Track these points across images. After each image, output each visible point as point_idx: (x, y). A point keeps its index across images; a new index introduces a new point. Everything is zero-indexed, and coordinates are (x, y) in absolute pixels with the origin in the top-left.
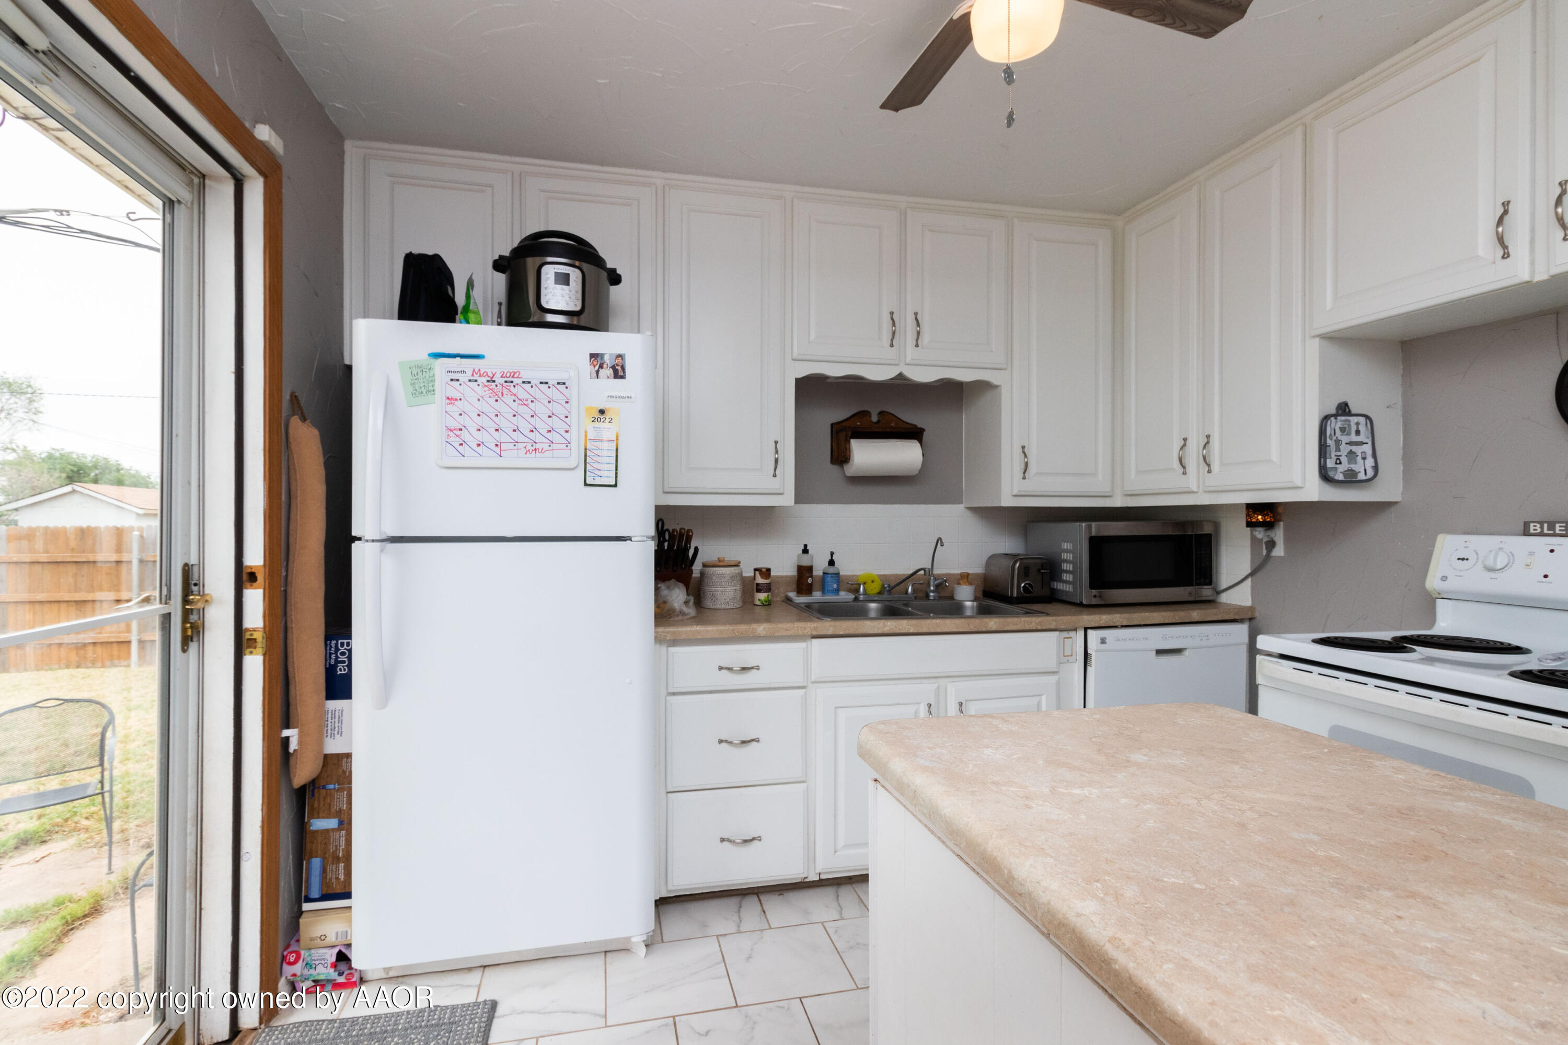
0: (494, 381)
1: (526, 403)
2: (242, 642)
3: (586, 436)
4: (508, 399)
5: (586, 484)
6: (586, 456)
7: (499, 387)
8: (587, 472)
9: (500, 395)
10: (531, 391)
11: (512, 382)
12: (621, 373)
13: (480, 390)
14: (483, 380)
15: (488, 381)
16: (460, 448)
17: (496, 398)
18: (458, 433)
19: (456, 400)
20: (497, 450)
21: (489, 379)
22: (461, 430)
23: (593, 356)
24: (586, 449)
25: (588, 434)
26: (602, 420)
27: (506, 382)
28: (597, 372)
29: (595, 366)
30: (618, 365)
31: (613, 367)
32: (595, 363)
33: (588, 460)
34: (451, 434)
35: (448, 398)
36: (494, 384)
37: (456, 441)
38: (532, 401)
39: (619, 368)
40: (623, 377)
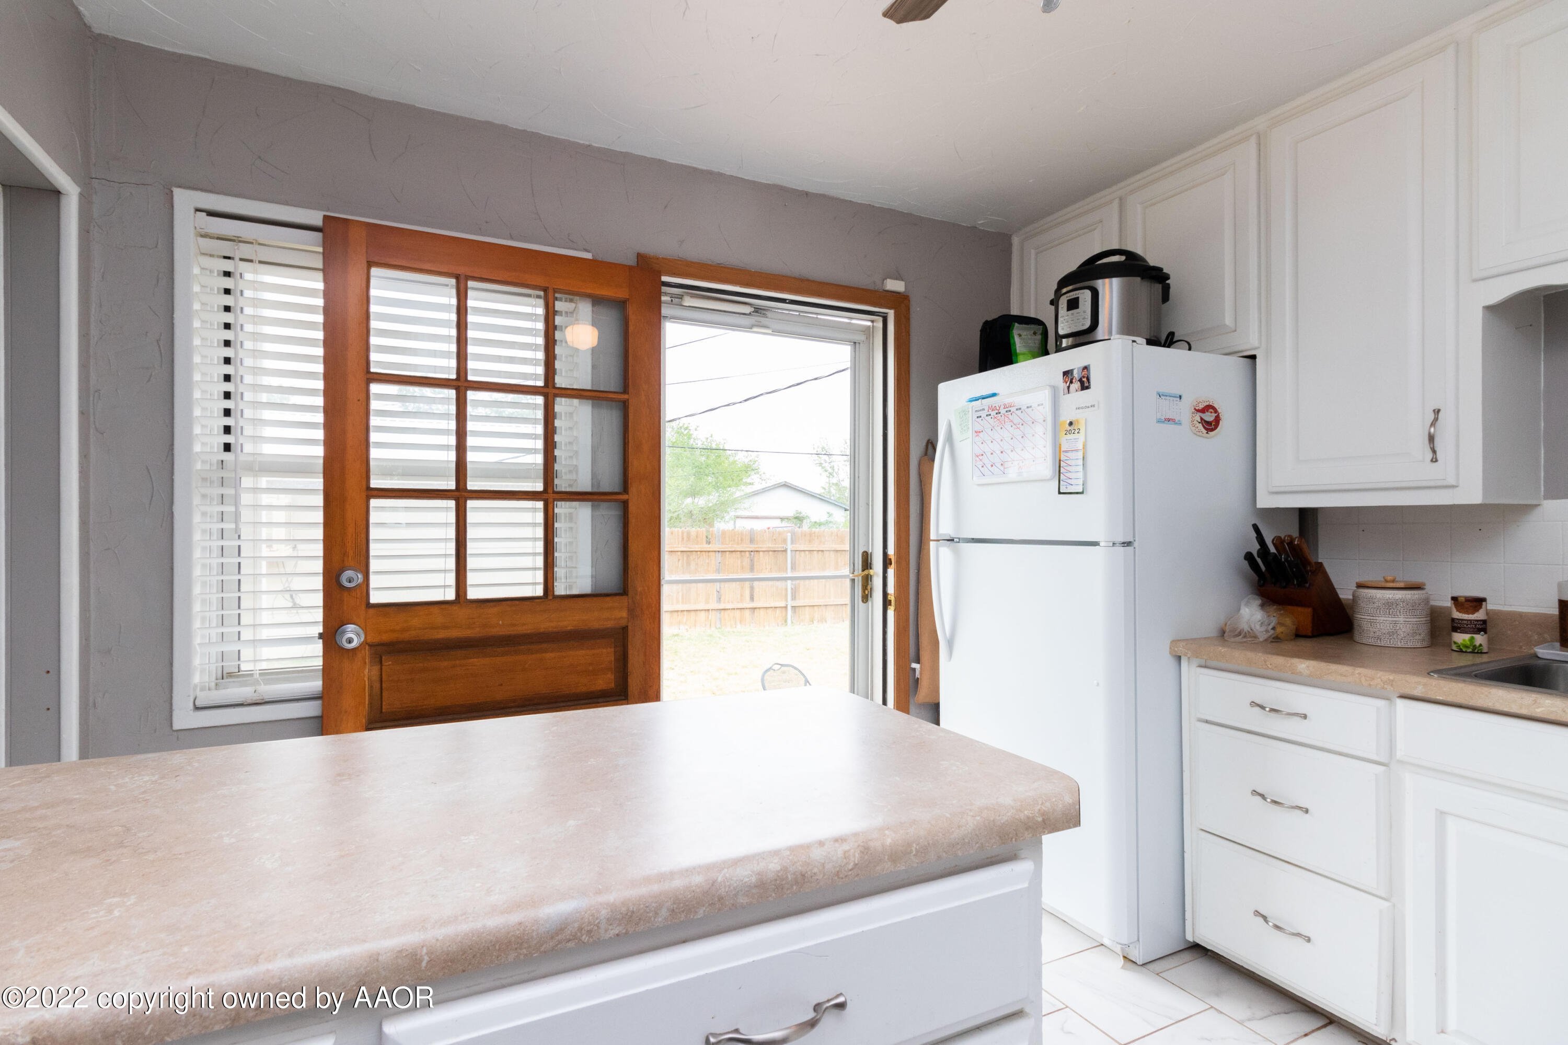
0: (1000, 413)
1: (1018, 426)
2: (886, 603)
3: (1060, 448)
4: (1008, 425)
5: (1060, 493)
6: (1060, 467)
7: (1003, 416)
8: (1061, 482)
9: (1003, 422)
10: (1021, 415)
11: (1010, 411)
12: (1086, 384)
13: (991, 421)
14: (993, 413)
15: (997, 414)
16: (982, 469)
17: (1001, 426)
18: (981, 457)
19: (980, 432)
20: (1002, 468)
21: (997, 411)
22: (982, 455)
23: (1066, 373)
24: (1060, 460)
25: (1062, 446)
26: (1073, 432)
27: (1007, 412)
28: (1069, 387)
29: (1066, 383)
30: (1084, 377)
31: (1081, 381)
32: (1067, 380)
33: (1062, 470)
34: (977, 459)
35: (976, 432)
36: (999, 415)
37: (980, 464)
38: (1022, 425)
39: (1085, 380)
40: (1088, 388)
